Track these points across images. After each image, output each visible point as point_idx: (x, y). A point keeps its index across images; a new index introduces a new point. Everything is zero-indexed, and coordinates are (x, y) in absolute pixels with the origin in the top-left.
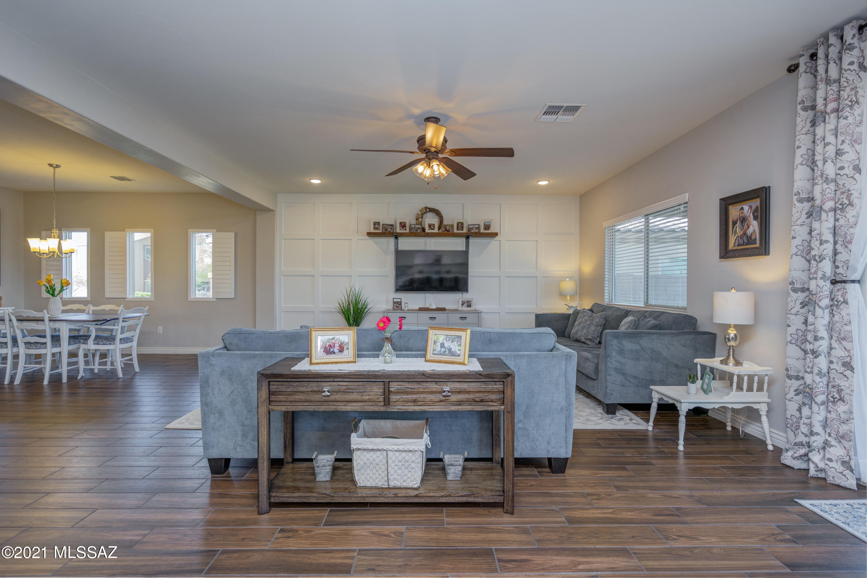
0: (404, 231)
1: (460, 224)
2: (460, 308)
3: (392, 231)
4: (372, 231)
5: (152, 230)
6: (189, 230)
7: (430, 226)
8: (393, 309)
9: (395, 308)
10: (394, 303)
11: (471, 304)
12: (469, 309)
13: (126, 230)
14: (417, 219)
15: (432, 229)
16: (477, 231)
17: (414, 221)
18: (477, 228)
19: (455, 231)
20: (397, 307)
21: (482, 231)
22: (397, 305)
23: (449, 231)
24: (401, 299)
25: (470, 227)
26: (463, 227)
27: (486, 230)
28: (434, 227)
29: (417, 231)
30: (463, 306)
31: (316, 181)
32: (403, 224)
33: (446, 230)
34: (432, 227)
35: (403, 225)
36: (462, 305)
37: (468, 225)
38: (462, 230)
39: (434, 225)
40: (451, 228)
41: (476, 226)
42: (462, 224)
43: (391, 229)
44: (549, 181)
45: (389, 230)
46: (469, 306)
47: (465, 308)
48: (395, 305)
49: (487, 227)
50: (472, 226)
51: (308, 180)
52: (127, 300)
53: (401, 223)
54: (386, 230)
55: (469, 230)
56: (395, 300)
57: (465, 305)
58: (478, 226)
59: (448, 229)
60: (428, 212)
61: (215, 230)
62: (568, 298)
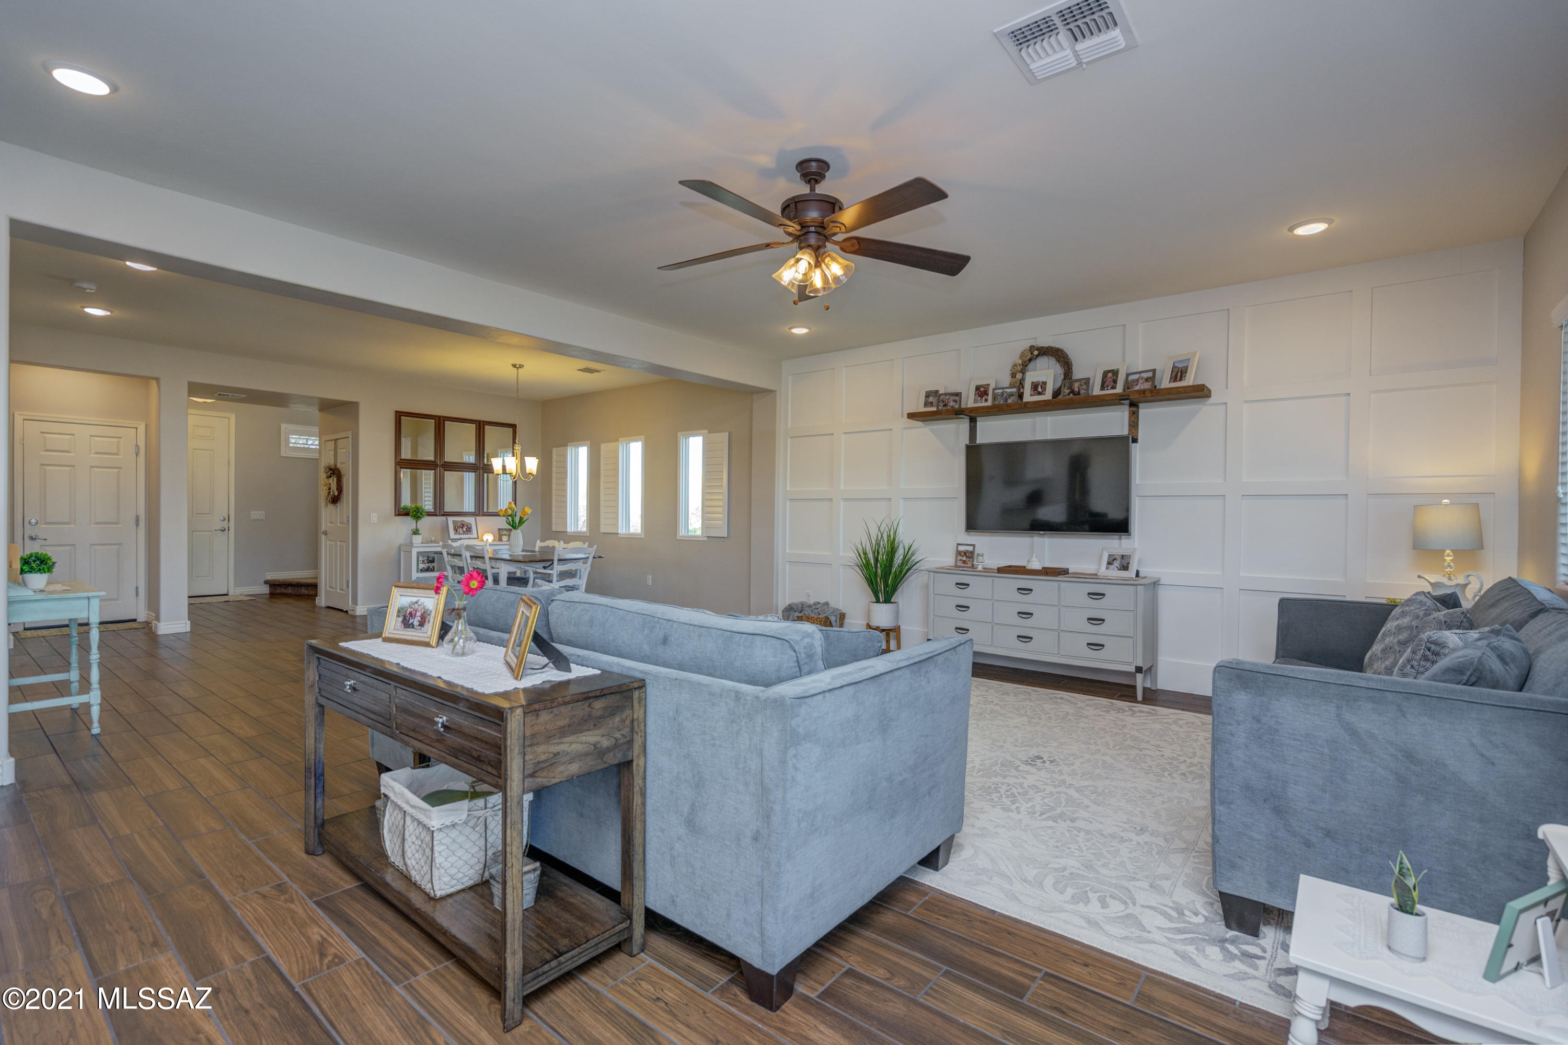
0: (984, 404)
1: (1110, 375)
2: (1103, 570)
3: (957, 406)
4: (922, 409)
5: (643, 437)
6: (679, 434)
7: (1035, 386)
8: (956, 566)
9: (960, 564)
10: (959, 553)
11: (1128, 563)
12: (1124, 574)
13: (620, 439)
14: (1013, 375)
15: (1039, 394)
16: (1147, 386)
17: (1006, 380)
18: (1147, 380)
19: (1096, 391)
20: (964, 562)
21: (1165, 383)
22: (964, 558)
23: (1079, 393)
24: (974, 545)
25: (1131, 378)
26: (1115, 382)
27: (1175, 380)
28: (1044, 389)
29: (1006, 400)
30: (1112, 567)
31: (800, 331)
32: (982, 389)
33: (1072, 392)
34: (1040, 389)
35: (982, 392)
36: (1109, 563)
37: (1128, 375)
38: (1114, 388)
39: (1045, 383)
40: (1084, 387)
41: (1145, 375)
42: (1115, 373)
43: (955, 401)
44: (1329, 221)
45: (952, 404)
46: (1125, 568)
47: (1114, 573)
48: (959, 558)
49: (1179, 373)
50: (1136, 377)
51: (787, 328)
52: (619, 536)
53: (978, 388)
54: (945, 405)
55: (1128, 385)
56: (961, 548)
57: (1117, 564)
58: (1150, 374)
59: (1076, 389)
60: (1037, 356)
61: (706, 431)
62: (1446, 558)
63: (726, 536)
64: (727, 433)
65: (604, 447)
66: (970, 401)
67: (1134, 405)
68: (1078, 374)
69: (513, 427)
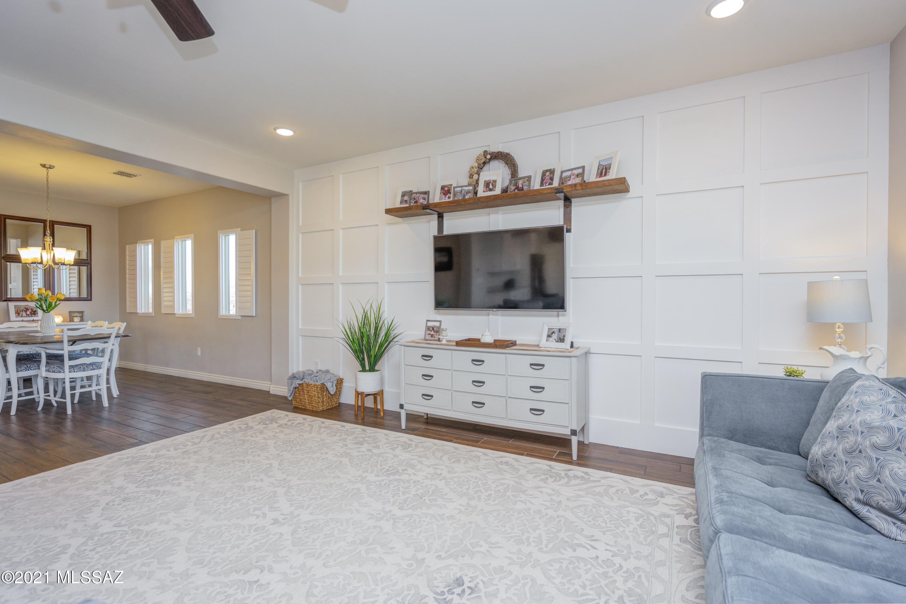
0: (447, 200)
1: (548, 173)
3: (425, 203)
4: (398, 205)
5: (192, 235)
6: (219, 232)
7: (487, 184)
8: (425, 340)
9: (428, 337)
10: (428, 328)
11: (564, 336)
12: (560, 345)
13: (176, 237)
14: (471, 176)
15: (491, 190)
16: (578, 180)
17: (464, 180)
18: (578, 176)
19: (536, 185)
20: (432, 336)
22: (432, 333)
23: (522, 189)
24: (440, 321)
25: (564, 175)
26: (552, 179)
27: (601, 176)
28: (494, 186)
29: (464, 196)
30: (551, 339)
31: (285, 132)
32: (446, 189)
33: (517, 188)
34: (491, 187)
35: (446, 190)
36: (549, 336)
37: (562, 172)
38: (551, 184)
39: (495, 181)
40: (527, 183)
41: (576, 172)
42: (552, 172)
43: (424, 199)
45: (421, 201)
46: (561, 340)
47: (553, 344)
48: (429, 332)
49: (604, 170)
50: (568, 173)
51: (272, 129)
52: (176, 316)
53: (443, 188)
54: (416, 202)
55: (562, 181)
56: (430, 324)
57: (555, 336)
58: (580, 171)
59: (520, 186)
60: (490, 160)
61: (237, 229)
62: (837, 330)
63: (254, 315)
64: (254, 231)
65: (163, 243)
66: (436, 198)
67: (567, 200)
68: (522, 173)
69: (89, 228)
